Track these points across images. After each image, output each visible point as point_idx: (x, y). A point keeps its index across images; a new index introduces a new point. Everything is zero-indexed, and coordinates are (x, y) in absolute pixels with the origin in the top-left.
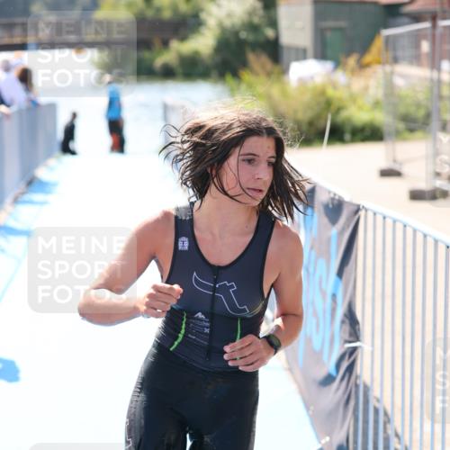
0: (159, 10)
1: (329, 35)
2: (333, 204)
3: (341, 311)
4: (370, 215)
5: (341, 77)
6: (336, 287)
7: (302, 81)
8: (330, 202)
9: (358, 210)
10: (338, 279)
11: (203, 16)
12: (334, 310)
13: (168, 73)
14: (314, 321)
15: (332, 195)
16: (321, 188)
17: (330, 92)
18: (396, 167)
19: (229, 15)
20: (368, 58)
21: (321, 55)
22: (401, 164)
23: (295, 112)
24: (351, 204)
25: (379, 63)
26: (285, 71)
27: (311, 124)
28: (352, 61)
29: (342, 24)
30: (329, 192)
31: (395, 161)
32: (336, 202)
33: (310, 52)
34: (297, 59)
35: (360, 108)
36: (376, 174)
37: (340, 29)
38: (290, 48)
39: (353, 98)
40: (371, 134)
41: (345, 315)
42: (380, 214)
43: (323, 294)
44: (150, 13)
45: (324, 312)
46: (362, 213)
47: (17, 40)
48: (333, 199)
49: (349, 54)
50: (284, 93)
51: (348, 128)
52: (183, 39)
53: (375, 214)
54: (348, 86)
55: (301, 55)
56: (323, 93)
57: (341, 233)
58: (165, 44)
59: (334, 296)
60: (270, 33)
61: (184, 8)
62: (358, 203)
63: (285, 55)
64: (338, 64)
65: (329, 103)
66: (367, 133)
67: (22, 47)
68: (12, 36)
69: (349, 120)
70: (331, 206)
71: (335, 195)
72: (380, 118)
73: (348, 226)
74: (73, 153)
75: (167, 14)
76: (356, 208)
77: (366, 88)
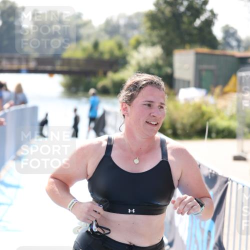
0: (102, 53)
1: (204, 73)
2: (211, 176)
3: (213, 241)
4: (234, 184)
5: (211, 99)
6: (211, 226)
7: (187, 101)
8: (209, 175)
9: (227, 181)
10: (213, 222)
11: (128, 58)
12: (209, 240)
13: (105, 92)
14: (196, 246)
15: (210, 171)
16: (203, 166)
17: (204, 108)
18: (243, 155)
19: (145, 59)
20: (227, 88)
21: (199, 85)
22: (246, 153)
23: (183, 118)
24: (222, 177)
25: (235, 91)
26: (176, 94)
27: (192, 126)
28: (218, 90)
29: (212, 67)
30: (209, 169)
31: (243, 151)
32: (213, 175)
33: (192, 83)
34: (184, 87)
35: (222, 118)
36: (231, 158)
37: (211, 71)
38: (179, 80)
39: (219, 112)
40: (228, 134)
41: (216, 244)
42: (241, 184)
43: (202, 230)
44: (96, 55)
45: (203, 241)
46: (229, 183)
47: (15, 67)
48: (211, 174)
49: (216, 85)
50: (176, 107)
51: (214, 130)
52: (116, 71)
53: (237, 184)
54: (215, 105)
55: (187, 84)
56: (199, 108)
57: (215, 194)
58: (105, 74)
59: (209, 232)
60: (168, 70)
61: (117, 53)
62: (227, 177)
63: (177, 84)
64: (209, 91)
65: (203, 114)
66: (226, 133)
67: (18, 71)
68: (12, 64)
69: (215, 125)
70: (210, 177)
71: (212, 171)
72: (234, 125)
73: (221, 190)
74: (44, 137)
75: (106, 56)
76: (225, 180)
77: (225, 107)
